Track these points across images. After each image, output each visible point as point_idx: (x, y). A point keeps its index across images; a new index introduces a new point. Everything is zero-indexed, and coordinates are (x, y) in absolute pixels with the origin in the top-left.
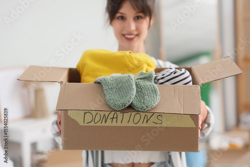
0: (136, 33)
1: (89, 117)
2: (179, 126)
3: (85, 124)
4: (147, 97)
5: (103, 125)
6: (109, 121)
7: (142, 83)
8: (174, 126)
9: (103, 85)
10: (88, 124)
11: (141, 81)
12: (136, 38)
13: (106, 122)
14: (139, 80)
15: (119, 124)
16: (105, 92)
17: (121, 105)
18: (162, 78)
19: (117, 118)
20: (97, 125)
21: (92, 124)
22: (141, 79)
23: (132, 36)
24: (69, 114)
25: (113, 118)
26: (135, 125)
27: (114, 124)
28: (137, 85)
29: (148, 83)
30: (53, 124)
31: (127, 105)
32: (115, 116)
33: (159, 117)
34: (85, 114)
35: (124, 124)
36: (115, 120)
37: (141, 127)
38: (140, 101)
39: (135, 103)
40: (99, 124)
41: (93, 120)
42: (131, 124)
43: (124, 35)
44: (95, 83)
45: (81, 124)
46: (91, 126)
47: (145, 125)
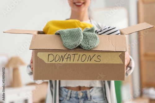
0: (82, 2)
1: (51, 58)
2: (112, 63)
3: (49, 62)
4: (91, 41)
5: (61, 63)
6: (65, 60)
7: (87, 33)
8: (108, 63)
9: (61, 35)
10: (51, 62)
11: (87, 32)
12: (83, 5)
13: (63, 60)
14: (85, 32)
15: (72, 62)
16: (62, 38)
17: (73, 45)
18: (100, 31)
19: (70, 58)
20: (57, 63)
21: (54, 62)
22: (86, 31)
23: (80, 4)
24: (38, 56)
25: (68, 58)
26: (82, 63)
27: (69, 62)
28: (84, 34)
29: (91, 33)
30: (28, 67)
31: (77, 46)
32: (69, 57)
33: (99, 57)
34: (49, 55)
35: (75, 62)
36: (69, 59)
37: (87, 64)
38: (86, 43)
39: (83, 44)
40: (58, 62)
41: (54, 59)
42: (80, 62)
43: (75, 3)
44: (56, 34)
45: (46, 62)
46: (53, 64)
47: (89, 62)
